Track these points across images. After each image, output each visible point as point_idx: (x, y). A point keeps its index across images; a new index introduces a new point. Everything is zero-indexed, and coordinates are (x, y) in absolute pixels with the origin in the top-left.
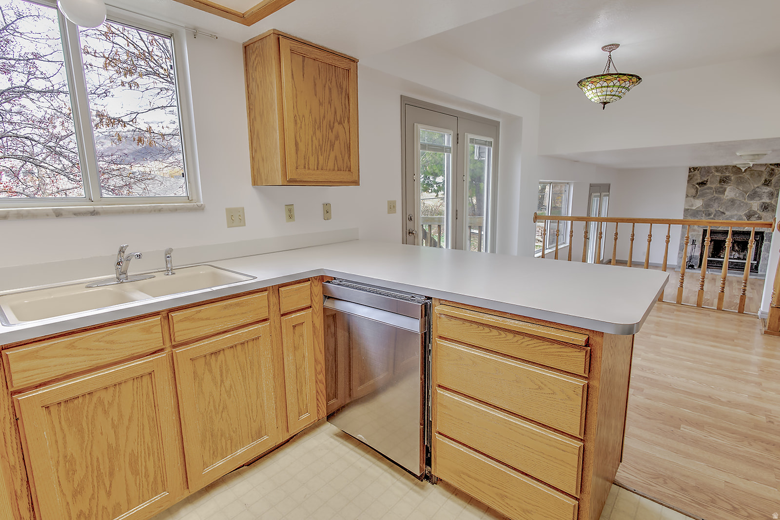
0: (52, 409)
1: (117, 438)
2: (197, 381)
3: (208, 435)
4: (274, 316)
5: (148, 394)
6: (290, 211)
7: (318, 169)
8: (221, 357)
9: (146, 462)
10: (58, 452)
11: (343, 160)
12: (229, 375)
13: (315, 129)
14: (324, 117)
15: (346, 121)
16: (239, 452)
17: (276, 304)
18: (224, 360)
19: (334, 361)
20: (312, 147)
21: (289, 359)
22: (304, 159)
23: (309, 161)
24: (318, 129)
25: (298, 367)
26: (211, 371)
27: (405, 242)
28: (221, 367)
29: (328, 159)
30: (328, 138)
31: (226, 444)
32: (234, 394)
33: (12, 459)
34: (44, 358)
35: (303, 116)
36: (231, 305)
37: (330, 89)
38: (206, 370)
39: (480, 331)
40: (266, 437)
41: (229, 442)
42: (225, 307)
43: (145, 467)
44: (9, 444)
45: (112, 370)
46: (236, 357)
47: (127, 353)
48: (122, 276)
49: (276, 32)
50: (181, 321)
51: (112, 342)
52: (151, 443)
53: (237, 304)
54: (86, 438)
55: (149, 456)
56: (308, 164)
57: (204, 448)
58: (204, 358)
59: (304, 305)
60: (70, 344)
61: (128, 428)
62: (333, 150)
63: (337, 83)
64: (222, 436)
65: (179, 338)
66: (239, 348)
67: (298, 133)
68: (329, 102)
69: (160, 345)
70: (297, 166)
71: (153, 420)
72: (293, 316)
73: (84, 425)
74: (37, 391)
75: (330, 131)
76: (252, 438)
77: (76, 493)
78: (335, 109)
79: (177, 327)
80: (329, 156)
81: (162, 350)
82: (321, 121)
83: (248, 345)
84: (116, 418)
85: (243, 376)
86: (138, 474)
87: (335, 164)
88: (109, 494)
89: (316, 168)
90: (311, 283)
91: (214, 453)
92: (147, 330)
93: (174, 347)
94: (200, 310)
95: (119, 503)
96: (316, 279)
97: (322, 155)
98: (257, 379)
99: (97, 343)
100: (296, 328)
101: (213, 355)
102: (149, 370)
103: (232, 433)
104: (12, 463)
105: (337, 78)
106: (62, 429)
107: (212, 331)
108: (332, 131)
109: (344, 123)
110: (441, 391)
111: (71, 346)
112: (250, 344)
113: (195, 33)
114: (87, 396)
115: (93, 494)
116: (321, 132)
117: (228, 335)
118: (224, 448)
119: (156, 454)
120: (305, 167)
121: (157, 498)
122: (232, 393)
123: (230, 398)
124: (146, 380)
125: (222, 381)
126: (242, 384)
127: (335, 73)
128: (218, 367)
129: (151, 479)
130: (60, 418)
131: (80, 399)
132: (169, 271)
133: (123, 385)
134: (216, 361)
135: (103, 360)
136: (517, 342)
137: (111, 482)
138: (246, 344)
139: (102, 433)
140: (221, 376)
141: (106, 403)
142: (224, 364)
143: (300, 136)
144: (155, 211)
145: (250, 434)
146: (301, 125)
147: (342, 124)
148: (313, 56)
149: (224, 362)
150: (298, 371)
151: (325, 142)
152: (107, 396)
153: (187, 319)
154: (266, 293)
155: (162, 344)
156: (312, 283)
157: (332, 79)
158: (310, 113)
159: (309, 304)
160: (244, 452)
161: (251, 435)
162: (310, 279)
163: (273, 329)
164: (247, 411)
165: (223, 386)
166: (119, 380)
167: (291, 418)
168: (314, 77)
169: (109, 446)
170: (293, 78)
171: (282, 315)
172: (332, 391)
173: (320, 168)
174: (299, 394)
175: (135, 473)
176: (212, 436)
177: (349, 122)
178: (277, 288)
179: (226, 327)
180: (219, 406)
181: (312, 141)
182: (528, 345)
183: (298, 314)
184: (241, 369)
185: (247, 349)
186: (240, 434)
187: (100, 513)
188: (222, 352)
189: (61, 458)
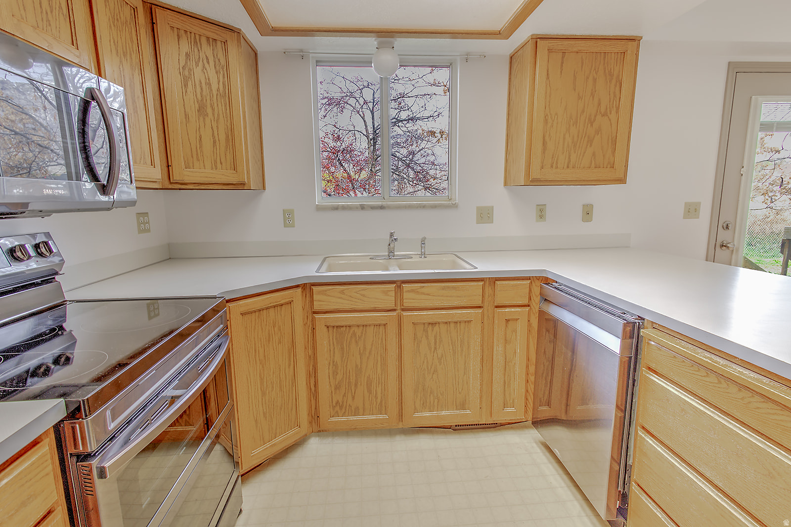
0: (330, 328)
1: (361, 363)
2: (416, 342)
3: (420, 388)
4: (489, 306)
5: (382, 339)
6: (541, 211)
7: (568, 167)
8: (436, 328)
9: (376, 387)
10: (330, 357)
11: (604, 156)
12: (442, 345)
13: (570, 126)
14: (583, 111)
15: (614, 112)
16: (443, 413)
17: (491, 294)
18: (438, 332)
19: (550, 366)
20: (564, 145)
21: (498, 349)
22: (552, 157)
23: (557, 159)
24: (573, 125)
25: (507, 360)
26: (427, 337)
27: (711, 257)
28: (435, 337)
29: (583, 156)
30: (586, 134)
31: (434, 402)
32: (444, 363)
33: (310, 352)
34: (329, 296)
35: (556, 114)
36: (448, 287)
37: (595, 80)
38: (424, 335)
39: (694, 372)
40: (468, 412)
41: (436, 401)
42: (444, 288)
43: (376, 391)
44: (309, 342)
45: (362, 315)
46: (449, 332)
47: (372, 306)
48: (391, 254)
49: (534, 37)
50: (408, 291)
51: (364, 296)
52: (381, 375)
53: (454, 288)
54: (345, 355)
55: (379, 384)
56: (557, 162)
57: (417, 397)
58: (423, 325)
59: (520, 303)
60: (342, 291)
61: (368, 358)
62: (591, 146)
63: (605, 71)
64: (431, 393)
65: (407, 304)
66: (452, 325)
67: (548, 133)
68: (592, 94)
69: (392, 306)
70: (543, 166)
71: (384, 359)
72: (507, 310)
73: (345, 345)
74: (324, 315)
75: (589, 125)
76: (456, 407)
77: (337, 388)
78: (599, 100)
79: (406, 295)
80: (585, 152)
81: (395, 310)
82: (579, 116)
83: (460, 324)
84: (362, 349)
85: (453, 350)
86: (371, 393)
87: (591, 161)
88: (353, 398)
89: (566, 167)
90: (531, 282)
91: (423, 403)
92: (386, 293)
93: (403, 310)
94: (424, 286)
95: (358, 407)
96: (538, 279)
97: (575, 152)
98: (465, 357)
99: (356, 294)
100: (510, 322)
101: (430, 325)
102: (384, 322)
103: (439, 395)
104: (310, 354)
105: (606, 65)
106: (333, 343)
107: (431, 305)
108: (592, 125)
109: (611, 113)
110: (643, 433)
111: (342, 292)
112: (463, 325)
113: (467, 58)
114: (348, 327)
115: (345, 393)
116: (576, 127)
117: (444, 312)
118: (432, 403)
119: (383, 385)
120: (552, 167)
121: (381, 417)
122: (442, 361)
123: (440, 365)
124: (382, 328)
125: (435, 348)
126: (452, 357)
127: (604, 60)
128: (433, 336)
129: (379, 400)
130: (333, 336)
131: (344, 328)
132: (423, 255)
133: (368, 327)
134: (433, 330)
135: (358, 307)
136: (743, 399)
137: (355, 390)
138: (459, 323)
139: (353, 355)
140: (435, 344)
141: (357, 336)
142: (438, 335)
143: (549, 135)
144: (420, 207)
145: (454, 403)
146: (552, 123)
147: (607, 115)
148: (575, 49)
149: (438, 333)
150: (507, 364)
151: (582, 138)
152: (358, 331)
153: (412, 291)
154: (481, 283)
155: (394, 306)
156: (533, 282)
157: (598, 68)
158: (565, 109)
159: (526, 302)
160: (448, 415)
161: (456, 404)
162: (531, 278)
163: (486, 317)
164: (454, 381)
165: (435, 352)
166: (365, 323)
167: (495, 406)
168: (575, 71)
169: (357, 366)
170: (548, 78)
171: (497, 307)
172: (545, 398)
173: (571, 166)
174: (506, 386)
175: (370, 392)
176: (423, 390)
177: (617, 112)
178: (494, 280)
179: (443, 304)
180: (431, 368)
181: (564, 139)
182: (758, 408)
183: (513, 310)
184: (452, 343)
185: (459, 328)
186: (446, 398)
187: (348, 407)
188: (437, 325)
189: (331, 362)
